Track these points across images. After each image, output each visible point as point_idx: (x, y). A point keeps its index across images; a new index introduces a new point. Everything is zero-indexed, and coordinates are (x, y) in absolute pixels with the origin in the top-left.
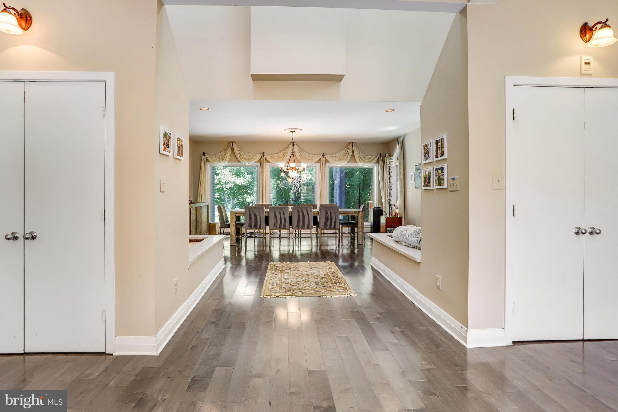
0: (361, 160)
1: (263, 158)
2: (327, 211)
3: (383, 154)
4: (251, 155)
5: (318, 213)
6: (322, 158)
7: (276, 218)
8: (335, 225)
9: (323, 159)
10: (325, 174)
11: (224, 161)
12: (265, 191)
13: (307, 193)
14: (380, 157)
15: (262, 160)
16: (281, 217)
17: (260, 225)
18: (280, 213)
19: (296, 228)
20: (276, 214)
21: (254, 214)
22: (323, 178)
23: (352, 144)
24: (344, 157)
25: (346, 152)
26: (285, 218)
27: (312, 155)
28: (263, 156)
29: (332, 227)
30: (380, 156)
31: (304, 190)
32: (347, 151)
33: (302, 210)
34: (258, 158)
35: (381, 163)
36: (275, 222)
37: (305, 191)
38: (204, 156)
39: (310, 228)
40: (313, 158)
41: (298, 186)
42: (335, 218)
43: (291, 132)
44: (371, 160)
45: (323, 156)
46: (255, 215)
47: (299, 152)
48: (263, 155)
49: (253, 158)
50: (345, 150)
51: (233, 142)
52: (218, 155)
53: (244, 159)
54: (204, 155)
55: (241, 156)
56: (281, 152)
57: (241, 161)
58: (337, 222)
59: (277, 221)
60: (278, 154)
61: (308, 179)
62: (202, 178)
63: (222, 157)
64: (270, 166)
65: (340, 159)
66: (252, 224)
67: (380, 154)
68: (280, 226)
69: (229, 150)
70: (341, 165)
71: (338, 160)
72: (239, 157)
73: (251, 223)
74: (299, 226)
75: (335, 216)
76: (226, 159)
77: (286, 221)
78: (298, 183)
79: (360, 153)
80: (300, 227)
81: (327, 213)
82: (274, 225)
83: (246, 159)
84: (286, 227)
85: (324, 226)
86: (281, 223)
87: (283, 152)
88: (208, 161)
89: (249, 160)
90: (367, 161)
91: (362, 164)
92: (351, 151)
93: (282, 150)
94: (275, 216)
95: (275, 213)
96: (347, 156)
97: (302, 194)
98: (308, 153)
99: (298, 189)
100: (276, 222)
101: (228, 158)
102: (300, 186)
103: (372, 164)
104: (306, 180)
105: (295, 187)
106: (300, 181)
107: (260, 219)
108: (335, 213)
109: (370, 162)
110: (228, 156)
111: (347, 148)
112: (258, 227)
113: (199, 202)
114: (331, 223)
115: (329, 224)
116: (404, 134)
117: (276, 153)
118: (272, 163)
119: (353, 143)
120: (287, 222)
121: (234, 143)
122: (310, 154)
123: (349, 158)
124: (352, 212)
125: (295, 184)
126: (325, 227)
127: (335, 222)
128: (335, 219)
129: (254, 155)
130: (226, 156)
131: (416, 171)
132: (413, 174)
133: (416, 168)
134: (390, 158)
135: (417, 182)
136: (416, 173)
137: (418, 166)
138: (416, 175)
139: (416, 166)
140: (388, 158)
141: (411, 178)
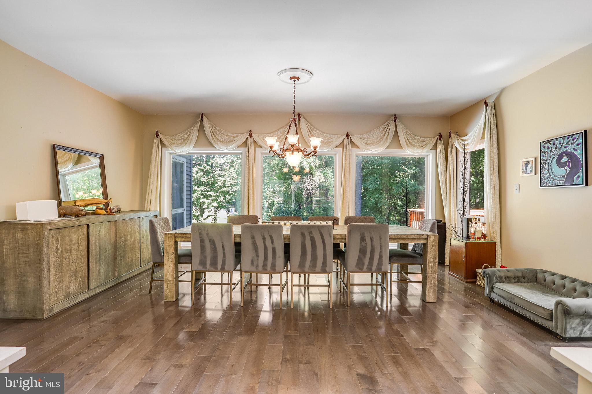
0: (410, 144)
1: (249, 139)
2: (363, 234)
3: (445, 134)
4: (231, 135)
5: (344, 238)
6: (346, 139)
7: (256, 249)
8: (380, 264)
9: (347, 142)
10: (351, 167)
11: (187, 145)
12: (253, 193)
13: (320, 197)
14: (440, 139)
15: (248, 142)
16: (265, 248)
17: (224, 263)
18: (264, 239)
19: (299, 270)
20: (255, 241)
21: (210, 240)
22: (348, 173)
23: (393, 117)
24: (382, 139)
25: (385, 130)
26: (274, 249)
27: (329, 136)
28: (251, 137)
29: (374, 268)
30: (440, 137)
31: (317, 193)
32: (386, 128)
33: (311, 233)
34: (243, 140)
35: (442, 150)
36: (253, 257)
37: (318, 195)
38: (157, 137)
39: (328, 270)
40: (331, 140)
41: (310, 189)
42: (381, 249)
43: (291, 78)
44: (425, 143)
45: (348, 136)
46: (212, 242)
47: (309, 130)
48: (251, 135)
49: (235, 139)
50: (383, 127)
51: (202, 114)
52: (179, 135)
53: (220, 141)
54: (157, 135)
55: (215, 136)
56: (279, 130)
57: (214, 144)
58: (384, 259)
59: (257, 256)
60: (274, 133)
61: (321, 182)
62: (153, 172)
63: (185, 138)
64: (262, 154)
65: (375, 141)
66: (206, 261)
67: (440, 134)
68: (265, 265)
69: (196, 127)
70: (376, 152)
71: (372, 144)
72: (211, 139)
73: (205, 257)
74: (304, 266)
75: (381, 246)
76: (190, 142)
77: (277, 256)
78: (311, 186)
79: (406, 133)
80: (307, 269)
81: (363, 239)
82: (252, 263)
83: (223, 142)
84: (277, 269)
85: (357, 265)
86: (266, 258)
87: (282, 130)
88: (162, 144)
89: (227, 143)
90: (418, 145)
91: (410, 150)
92: (392, 129)
93: (281, 128)
94: (254, 244)
95: (253, 238)
96: (386, 136)
97: (314, 199)
98: (322, 132)
99: (310, 193)
100: (255, 257)
101: (194, 141)
102: (312, 189)
103: (426, 150)
104: (319, 183)
105: (307, 190)
106: (313, 183)
107: (224, 249)
108: (380, 239)
109: (423, 147)
110: (194, 137)
111: (386, 124)
112: (219, 266)
113: (147, 211)
114: (372, 258)
115: (366, 261)
116: (499, 90)
117: (272, 133)
118: (265, 148)
119: (395, 116)
120: (279, 257)
121: (204, 117)
122: (327, 134)
123: (389, 140)
124: (415, 235)
125: (307, 187)
126: (360, 269)
127: (381, 257)
128: (381, 252)
129: (235, 135)
130: (191, 137)
131: (545, 152)
132: (533, 159)
133: (544, 147)
134: (461, 139)
135: (548, 175)
136: (544, 156)
137: (552, 142)
138: (544, 160)
139: (545, 142)
140: (456, 140)
141: (523, 169)
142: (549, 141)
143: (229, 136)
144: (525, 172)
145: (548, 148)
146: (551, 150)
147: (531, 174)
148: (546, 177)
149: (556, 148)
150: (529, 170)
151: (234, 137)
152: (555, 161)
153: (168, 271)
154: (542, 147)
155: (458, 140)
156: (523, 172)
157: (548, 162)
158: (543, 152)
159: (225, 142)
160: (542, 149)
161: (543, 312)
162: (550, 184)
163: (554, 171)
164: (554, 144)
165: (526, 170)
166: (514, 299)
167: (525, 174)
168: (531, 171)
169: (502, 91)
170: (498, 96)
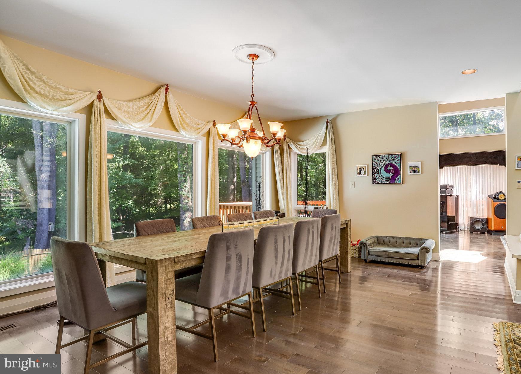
1: (97, 103)
4: (62, 88)
6: (213, 128)
7: (277, 255)
9: (215, 131)
15: (95, 108)
16: (284, 251)
17: (246, 284)
18: (284, 241)
20: (277, 245)
21: (237, 255)
26: (289, 251)
28: (100, 101)
33: (313, 228)
34: (85, 103)
36: (273, 266)
40: (199, 127)
46: (239, 257)
48: (100, 97)
49: (71, 97)
53: (40, 95)
56: (140, 99)
57: (26, 98)
60: (135, 102)
66: (229, 287)
72: (20, 86)
73: (229, 282)
74: (305, 264)
75: (338, 232)
77: (291, 258)
81: (332, 229)
82: (271, 274)
83: (46, 97)
85: (328, 253)
86: (283, 264)
87: (145, 101)
89: (55, 101)
94: (276, 249)
95: (276, 242)
100: (275, 266)
108: (339, 226)
114: (334, 245)
115: (332, 248)
117: (130, 101)
122: (195, 118)
127: (337, 243)
128: (338, 238)
129: (72, 91)
131: (376, 162)
132: (366, 166)
133: (375, 159)
134: (297, 144)
135: (378, 176)
136: (375, 165)
137: (381, 157)
138: (376, 167)
139: (376, 156)
140: (292, 144)
141: (358, 172)
142: (379, 156)
143: (59, 89)
144: (360, 174)
145: (378, 160)
146: (380, 162)
147: (364, 175)
148: (377, 178)
149: (384, 160)
150: (362, 172)
151: (67, 93)
152: (383, 168)
153: (166, 327)
154: (373, 159)
155: (294, 144)
156: (358, 173)
157: (378, 168)
158: (374, 162)
159: (50, 97)
160: (374, 160)
161: (413, 256)
162: (380, 182)
163: (382, 174)
164: (382, 158)
165: (361, 172)
166: (390, 255)
167: (360, 175)
168: (365, 174)
169: (338, 115)
170: (334, 118)
